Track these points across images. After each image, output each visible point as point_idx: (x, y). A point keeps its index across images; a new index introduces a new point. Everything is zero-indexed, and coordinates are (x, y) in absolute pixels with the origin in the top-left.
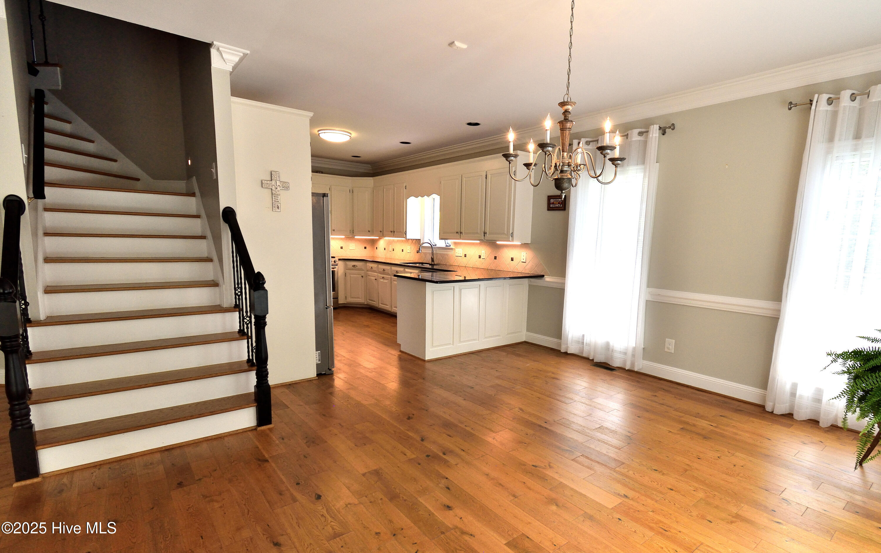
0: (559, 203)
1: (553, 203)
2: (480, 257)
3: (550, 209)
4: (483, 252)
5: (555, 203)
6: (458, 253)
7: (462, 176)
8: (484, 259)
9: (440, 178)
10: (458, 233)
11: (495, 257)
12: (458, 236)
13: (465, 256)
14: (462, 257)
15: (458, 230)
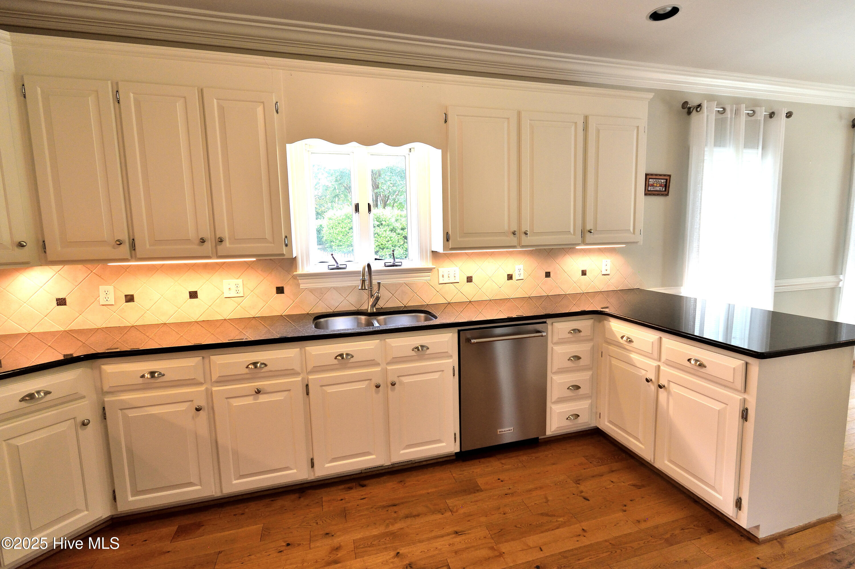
0: (660, 186)
1: (652, 185)
2: (510, 277)
3: (649, 193)
4: (521, 267)
5: (655, 185)
6: (446, 276)
7: (519, 113)
8: (522, 279)
9: (446, 108)
10: (514, 233)
11: (546, 273)
12: (513, 240)
13: (469, 279)
14: (459, 283)
15: (514, 228)
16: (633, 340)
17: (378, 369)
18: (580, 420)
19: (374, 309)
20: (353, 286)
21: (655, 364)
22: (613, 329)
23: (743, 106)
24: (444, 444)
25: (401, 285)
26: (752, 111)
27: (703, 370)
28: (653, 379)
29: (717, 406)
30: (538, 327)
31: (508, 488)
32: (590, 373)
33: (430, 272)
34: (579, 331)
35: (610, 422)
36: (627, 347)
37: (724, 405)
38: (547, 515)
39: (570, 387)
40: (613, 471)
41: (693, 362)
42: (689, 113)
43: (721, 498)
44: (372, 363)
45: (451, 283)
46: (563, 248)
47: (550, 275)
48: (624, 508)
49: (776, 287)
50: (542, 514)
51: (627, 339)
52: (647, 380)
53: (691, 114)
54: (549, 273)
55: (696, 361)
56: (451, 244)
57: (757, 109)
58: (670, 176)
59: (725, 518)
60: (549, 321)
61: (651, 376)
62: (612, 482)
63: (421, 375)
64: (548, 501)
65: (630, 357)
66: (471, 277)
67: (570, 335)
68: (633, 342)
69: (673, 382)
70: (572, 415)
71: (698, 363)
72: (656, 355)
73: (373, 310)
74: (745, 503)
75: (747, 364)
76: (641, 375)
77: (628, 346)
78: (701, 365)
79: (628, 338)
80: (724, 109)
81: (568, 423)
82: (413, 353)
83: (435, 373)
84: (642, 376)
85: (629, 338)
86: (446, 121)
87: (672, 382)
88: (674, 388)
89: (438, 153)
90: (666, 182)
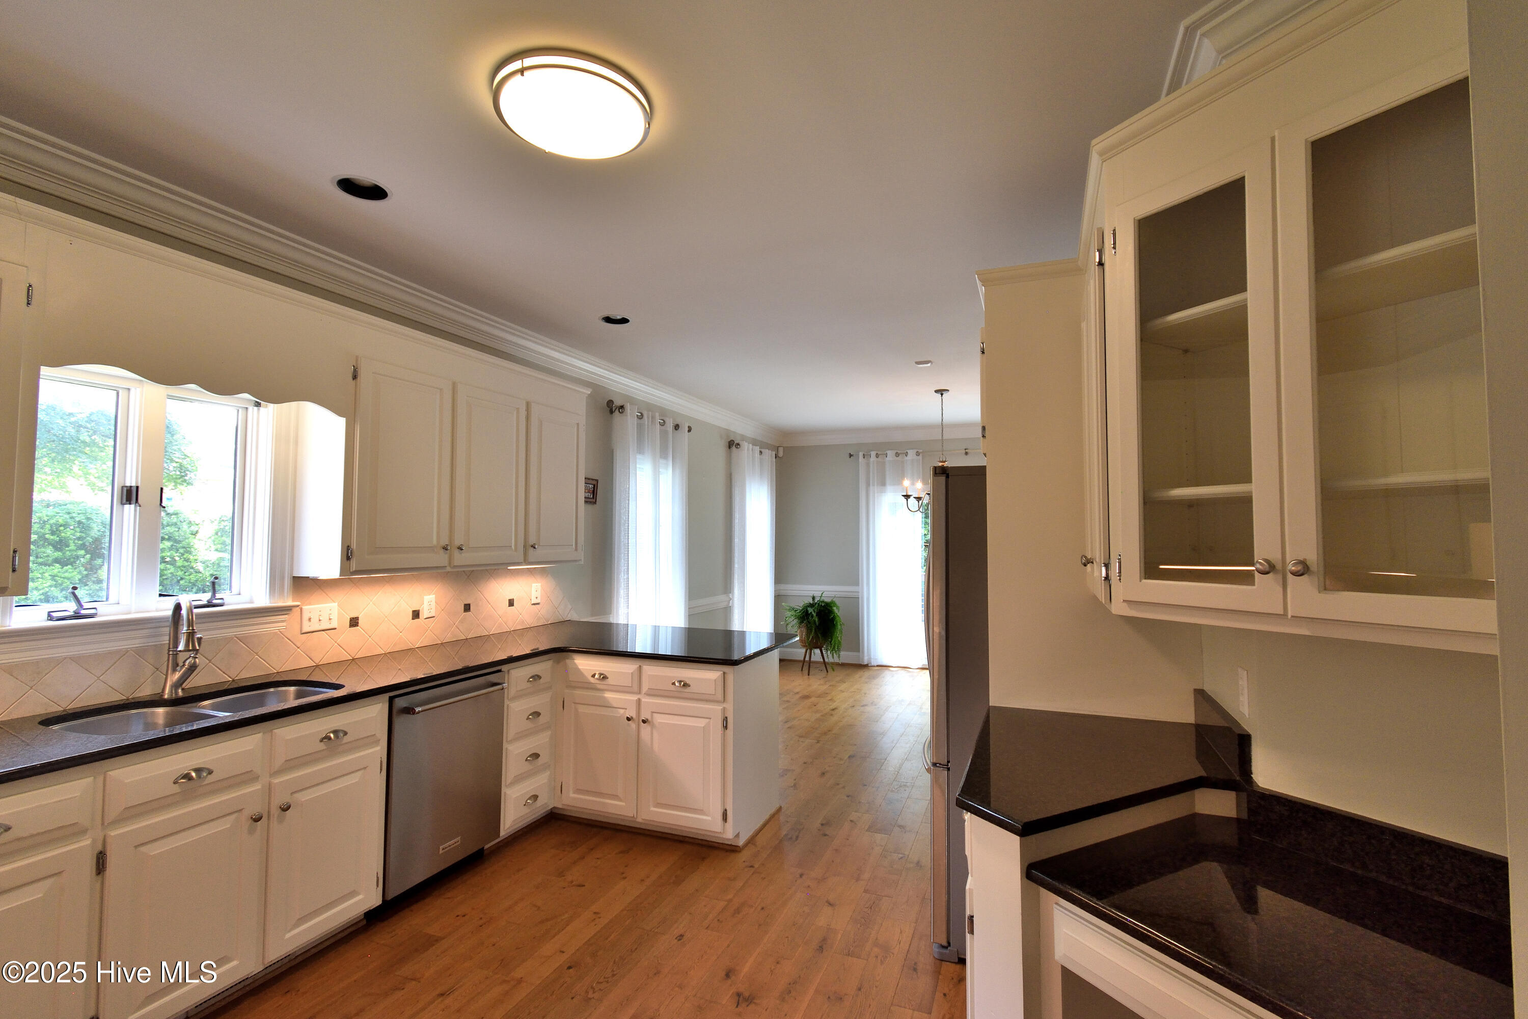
0: (589, 492)
2: (416, 614)
4: (436, 598)
6: (315, 619)
7: (454, 386)
8: (432, 617)
9: (357, 357)
10: (445, 548)
11: (465, 605)
12: (441, 559)
13: (354, 622)
14: (335, 629)
15: (445, 541)
16: (608, 675)
17: (257, 787)
18: (540, 802)
19: (180, 691)
20: (121, 650)
21: (634, 698)
22: (580, 667)
23: (657, 414)
24: (361, 897)
25: (228, 640)
26: (663, 420)
27: (688, 690)
28: (634, 716)
29: (702, 723)
30: (493, 678)
31: (478, 918)
32: (549, 733)
33: (286, 614)
34: (539, 677)
35: (578, 791)
36: (599, 687)
37: (708, 720)
38: (547, 920)
39: (528, 757)
40: (592, 849)
41: (677, 684)
42: (612, 412)
43: (709, 818)
44: (248, 777)
45: (323, 630)
46: (486, 570)
47: (470, 608)
48: (624, 875)
49: (689, 608)
50: (542, 922)
51: (600, 676)
52: (628, 719)
53: (614, 413)
54: (469, 605)
55: (680, 682)
56: (354, 565)
57: (667, 420)
58: (597, 481)
59: (710, 843)
60: (504, 668)
61: (632, 713)
62: (598, 858)
63: (329, 784)
64: (539, 908)
65: (604, 698)
66: (357, 618)
67: (529, 685)
68: (608, 678)
69: (657, 713)
70: (529, 799)
71: (682, 683)
72: (636, 688)
73: (176, 693)
74: (730, 814)
75: (724, 673)
76: (619, 715)
77: (601, 685)
78: (686, 685)
79: (600, 674)
80: (642, 415)
81: (526, 810)
82: (322, 746)
83: (353, 775)
84: (620, 717)
85: (602, 674)
86: (355, 377)
87: (655, 713)
88: (659, 719)
89: (340, 423)
90: (594, 488)
